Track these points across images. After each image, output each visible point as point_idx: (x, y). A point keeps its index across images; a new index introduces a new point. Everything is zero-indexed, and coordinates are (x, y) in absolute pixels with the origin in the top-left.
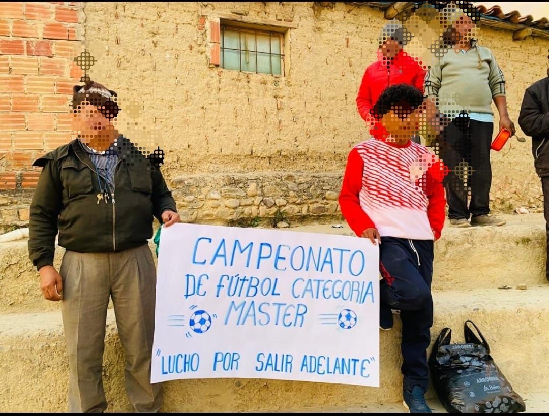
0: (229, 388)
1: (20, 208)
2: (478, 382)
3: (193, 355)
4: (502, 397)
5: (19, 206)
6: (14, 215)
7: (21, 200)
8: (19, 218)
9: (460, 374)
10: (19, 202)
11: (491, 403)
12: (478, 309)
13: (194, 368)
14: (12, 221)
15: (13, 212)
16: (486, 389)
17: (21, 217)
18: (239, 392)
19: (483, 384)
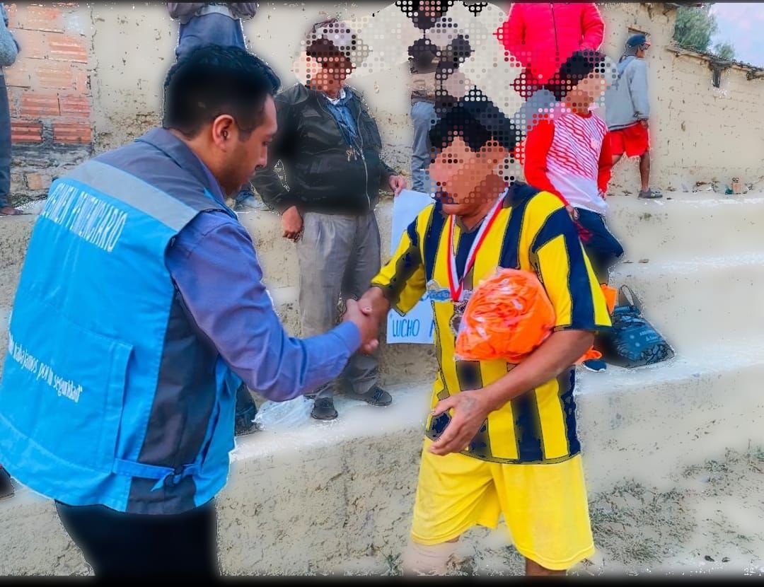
0: (422, 356)
1: (26, 172)
2: (641, 334)
3: (414, 322)
4: (659, 346)
5: (25, 169)
6: (19, 182)
7: (25, 161)
8: (27, 186)
9: (625, 330)
10: (24, 164)
11: (652, 350)
12: (630, 276)
13: (415, 334)
14: (17, 190)
15: (17, 177)
16: (648, 339)
17: (30, 185)
18: (431, 360)
19: (645, 336)
